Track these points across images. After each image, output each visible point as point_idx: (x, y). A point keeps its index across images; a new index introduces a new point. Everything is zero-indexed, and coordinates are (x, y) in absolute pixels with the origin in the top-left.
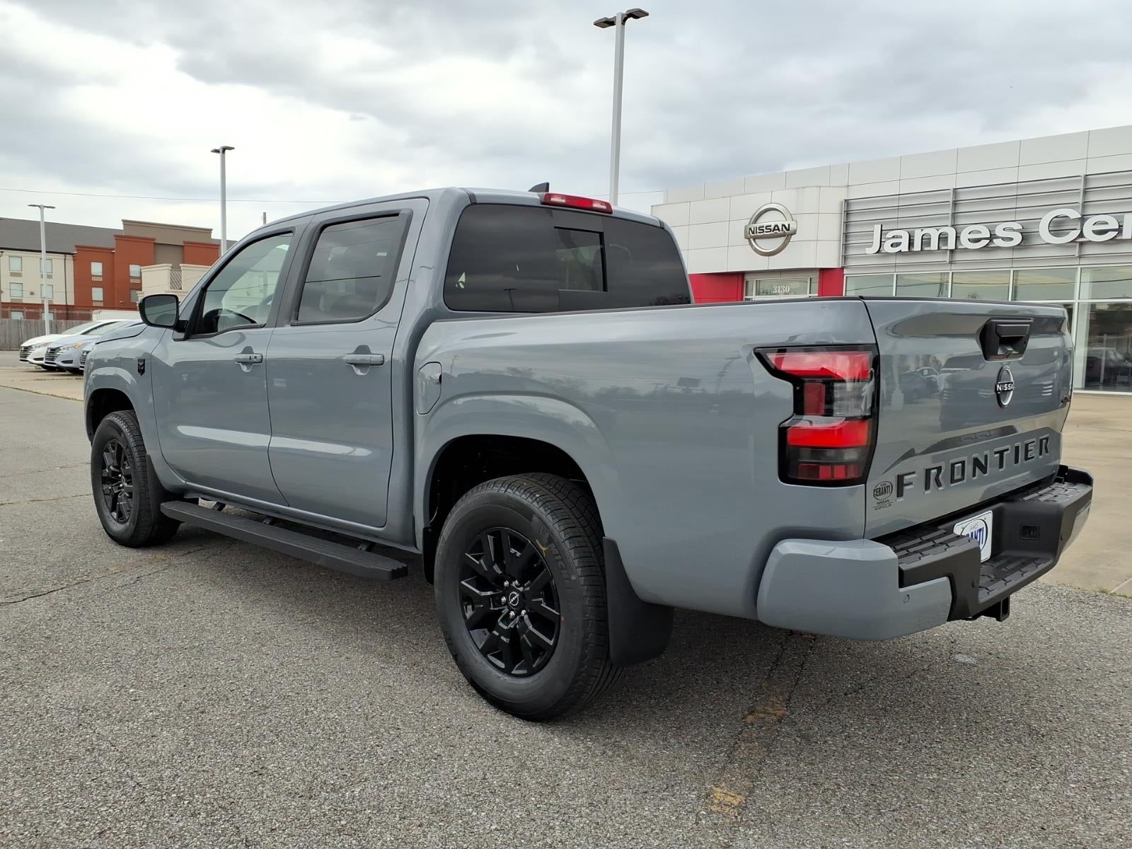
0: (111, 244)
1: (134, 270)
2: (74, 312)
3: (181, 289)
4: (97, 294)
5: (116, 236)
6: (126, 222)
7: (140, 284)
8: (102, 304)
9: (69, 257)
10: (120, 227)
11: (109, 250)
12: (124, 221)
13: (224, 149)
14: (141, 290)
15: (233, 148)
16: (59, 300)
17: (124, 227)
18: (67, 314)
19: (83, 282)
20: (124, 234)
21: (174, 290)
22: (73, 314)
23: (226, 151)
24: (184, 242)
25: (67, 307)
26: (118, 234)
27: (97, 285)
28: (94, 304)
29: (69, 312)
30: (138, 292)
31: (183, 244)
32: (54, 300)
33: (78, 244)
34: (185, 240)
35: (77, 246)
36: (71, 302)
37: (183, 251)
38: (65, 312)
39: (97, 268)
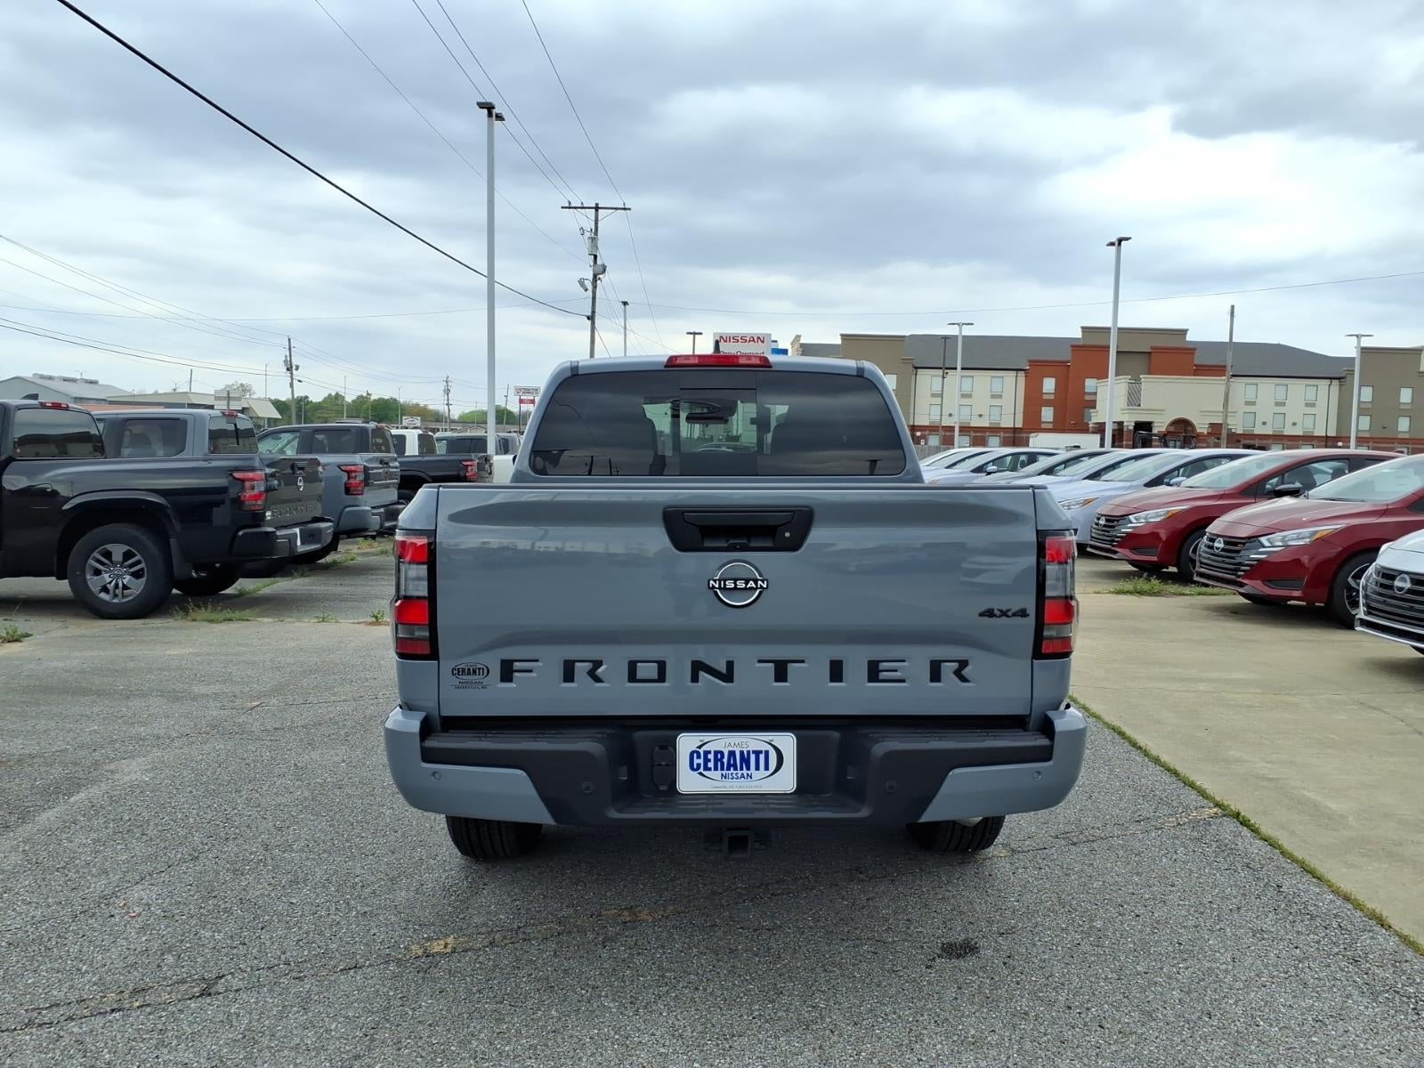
0: (1066, 355)
1: (1090, 384)
2: (1022, 435)
3: (1139, 405)
4: (1047, 414)
5: (1073, 346)
6: (1084, 329)
7: (1094, 402)
8: (1051, 426)
9: (1022, 374)
10: (1079, 335)
11: (1064, 364)
12: (1083, 328)
13: (1120, 241)
14: (1095, 408)
15: (1130, 238)
16: (1007, 423)
17: (1083, 335)
18: (1014, 437)
19: (1033, 401)
20: (1081, 344)
21: (1131, 407)
22: (1020, 437)
23: (1123, 243)
24: (1152, 348)
25: (1015, 430)
26: (1077, 343)
27: (1048, 403)
28: (1043, 426)
29: (1016, 435)
30: (1091, 411)
31: (1149, 351)
32: (1002, 422)
33: (1031, 358)
34: (1153, 345)
35: (1030, 361)
36: (1019, 425)
37: (1150, 358)
38: (1012, 435)
39: (1049, 385)
